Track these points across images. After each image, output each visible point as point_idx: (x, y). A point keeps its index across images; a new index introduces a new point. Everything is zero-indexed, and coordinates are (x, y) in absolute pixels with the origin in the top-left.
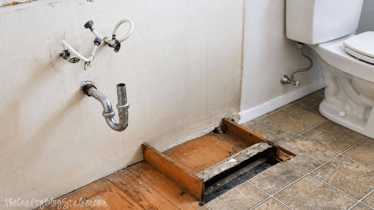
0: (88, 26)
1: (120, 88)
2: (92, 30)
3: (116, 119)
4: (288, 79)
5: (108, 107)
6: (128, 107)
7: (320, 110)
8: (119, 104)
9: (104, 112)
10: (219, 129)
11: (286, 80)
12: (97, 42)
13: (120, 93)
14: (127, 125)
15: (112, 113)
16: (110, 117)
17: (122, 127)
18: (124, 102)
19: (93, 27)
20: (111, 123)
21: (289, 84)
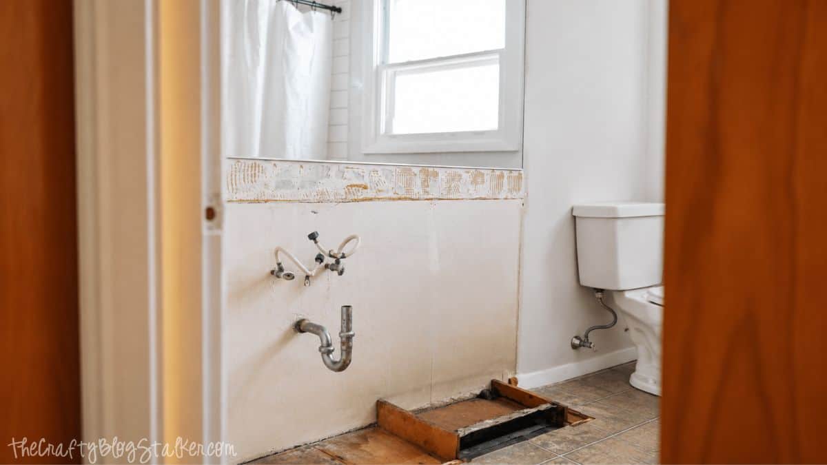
0: (313, 237)
1: (345, 309)
2: (316, 242)
3: (336, 356)
4: (581, 341)
5: (328, 341)
6: (353, 335)
7: (630, 381)
8: (342, 332)
9: (322, 347)
10: (488, 394)
11: (577, 342)
12: (319, 259)
13: (345, 317)
14: (350, 361)
15: (332, 348)
16: (329, 352)
17: (343, 366)
18: (349, 329)
19: (317, 239)
20: (328, 361)
21: (582, 348)
